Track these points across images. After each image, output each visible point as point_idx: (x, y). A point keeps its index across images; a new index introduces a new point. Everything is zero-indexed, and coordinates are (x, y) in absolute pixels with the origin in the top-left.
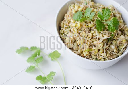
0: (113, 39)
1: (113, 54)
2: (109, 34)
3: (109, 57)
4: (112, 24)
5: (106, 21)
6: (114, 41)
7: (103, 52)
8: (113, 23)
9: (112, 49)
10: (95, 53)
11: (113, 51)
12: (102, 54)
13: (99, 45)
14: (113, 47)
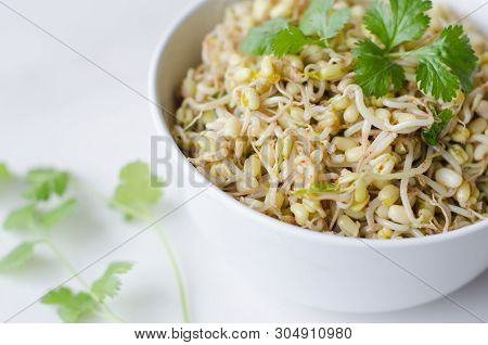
0: (453, 142)
1: (454, 215)
2: (424, 110)
3: (432, 226)
4: (437, 60)
5: (408, 47)
6: (457, 147)
7: (399, 202)
8: (444, 54)
9: (447, 189)
10: (354, 203)
11: (453, 201)
12: (394, 212)
13: (373, 162)
14: (450, 178)
